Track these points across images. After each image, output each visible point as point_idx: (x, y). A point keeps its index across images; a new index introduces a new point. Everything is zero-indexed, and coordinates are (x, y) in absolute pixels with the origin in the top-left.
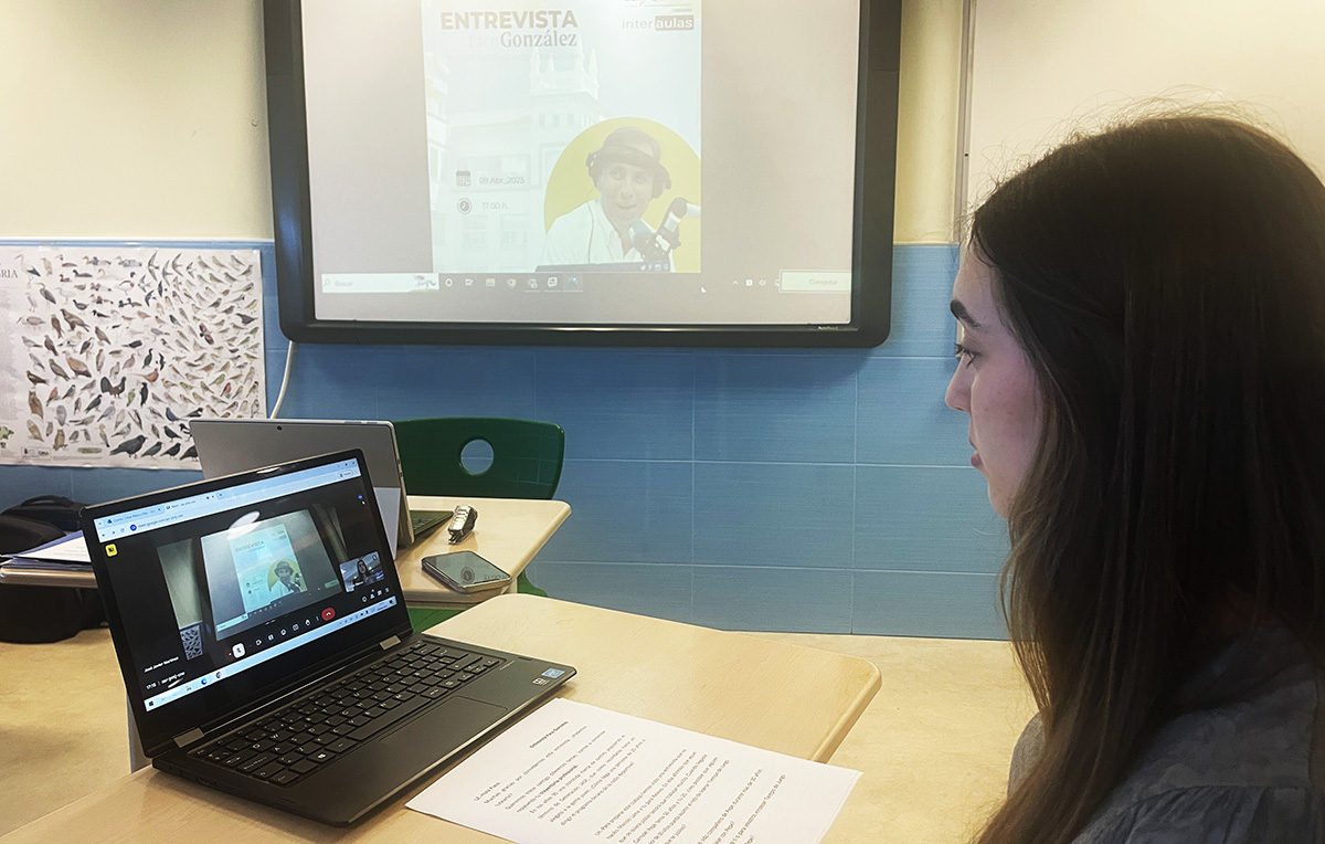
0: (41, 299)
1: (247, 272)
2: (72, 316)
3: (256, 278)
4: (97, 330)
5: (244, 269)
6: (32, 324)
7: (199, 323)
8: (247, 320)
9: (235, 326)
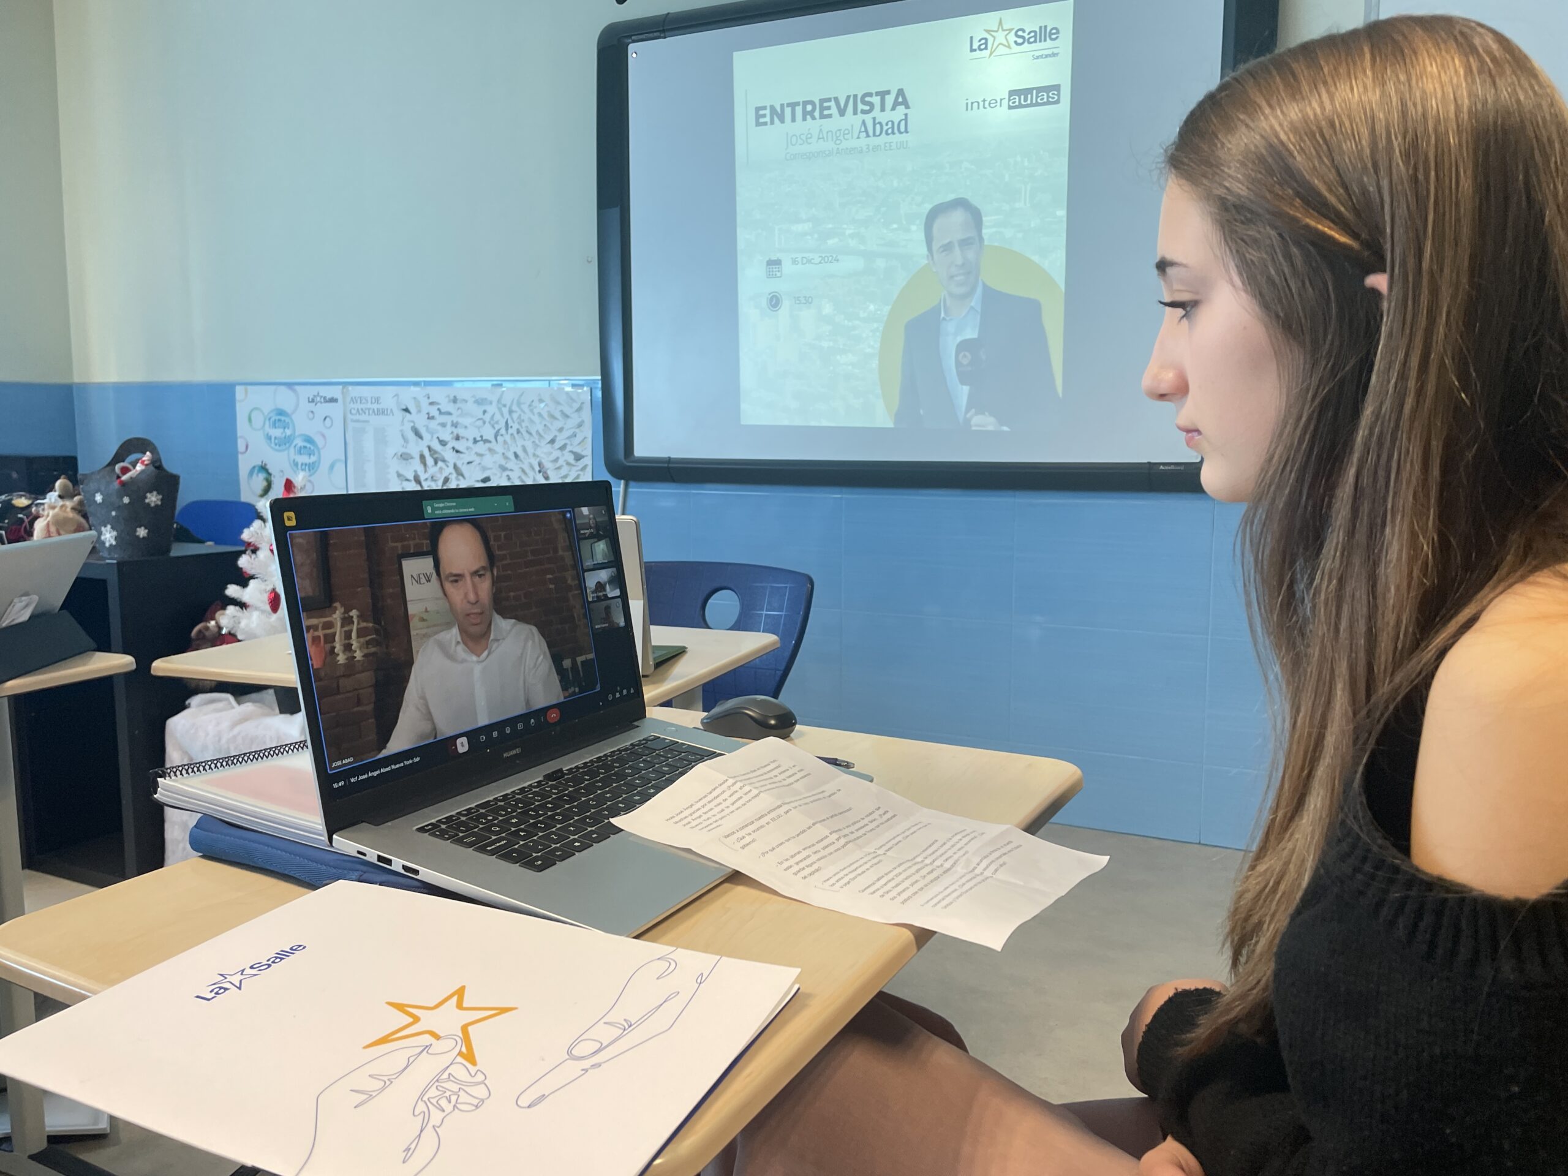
0: (411, 435)
1: (579, 410)
2: (436, 452)
3: (587, 415)
4: (455, 467)
5: (576, 406)
6: (405, 459)
7: (538, 460)
8: (578, 457)
9: (568, 464)
